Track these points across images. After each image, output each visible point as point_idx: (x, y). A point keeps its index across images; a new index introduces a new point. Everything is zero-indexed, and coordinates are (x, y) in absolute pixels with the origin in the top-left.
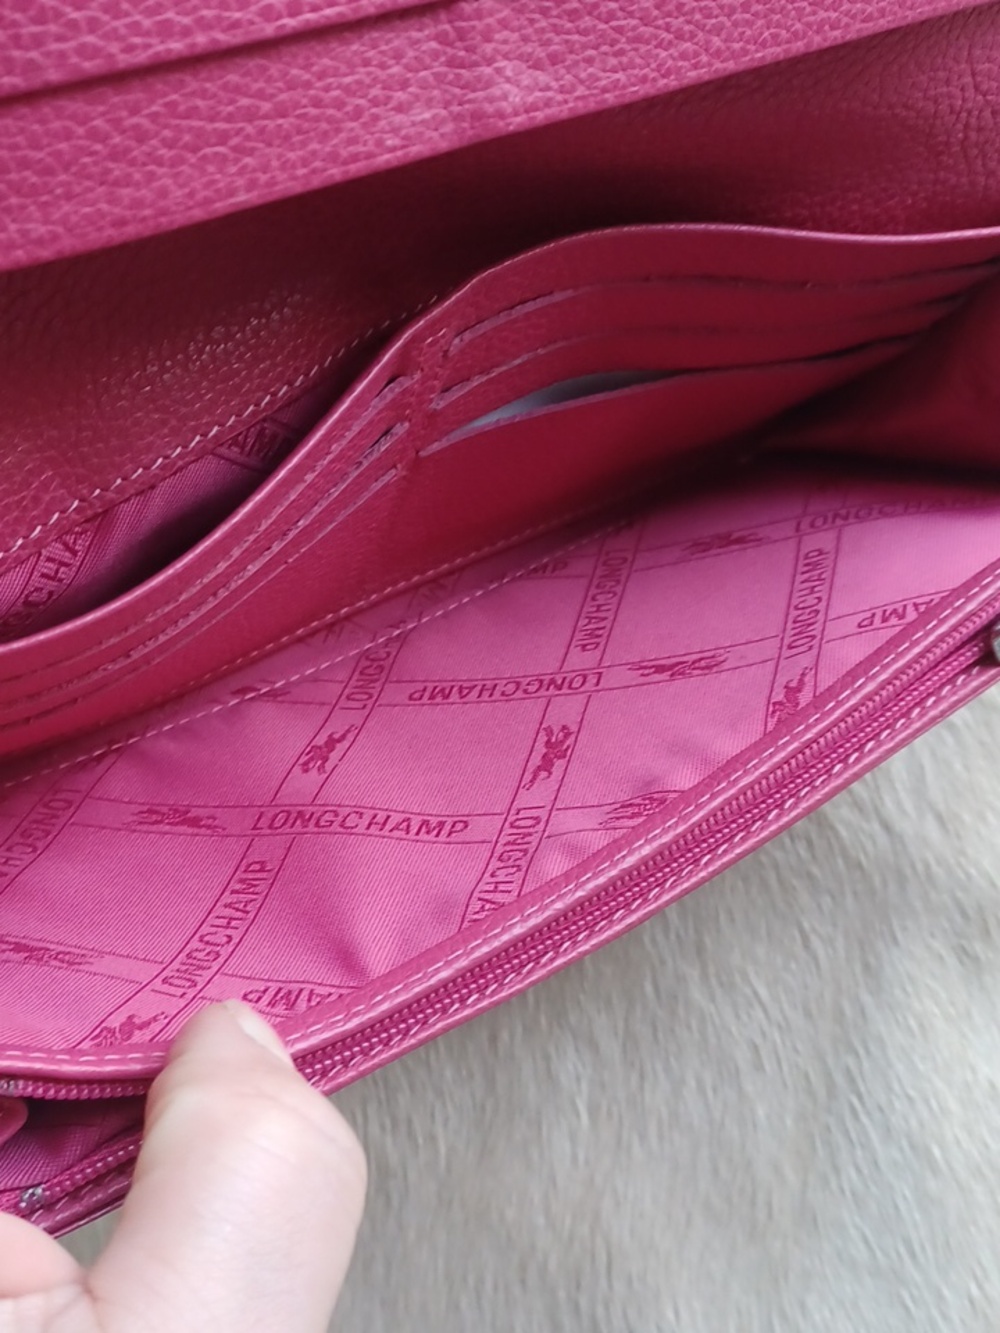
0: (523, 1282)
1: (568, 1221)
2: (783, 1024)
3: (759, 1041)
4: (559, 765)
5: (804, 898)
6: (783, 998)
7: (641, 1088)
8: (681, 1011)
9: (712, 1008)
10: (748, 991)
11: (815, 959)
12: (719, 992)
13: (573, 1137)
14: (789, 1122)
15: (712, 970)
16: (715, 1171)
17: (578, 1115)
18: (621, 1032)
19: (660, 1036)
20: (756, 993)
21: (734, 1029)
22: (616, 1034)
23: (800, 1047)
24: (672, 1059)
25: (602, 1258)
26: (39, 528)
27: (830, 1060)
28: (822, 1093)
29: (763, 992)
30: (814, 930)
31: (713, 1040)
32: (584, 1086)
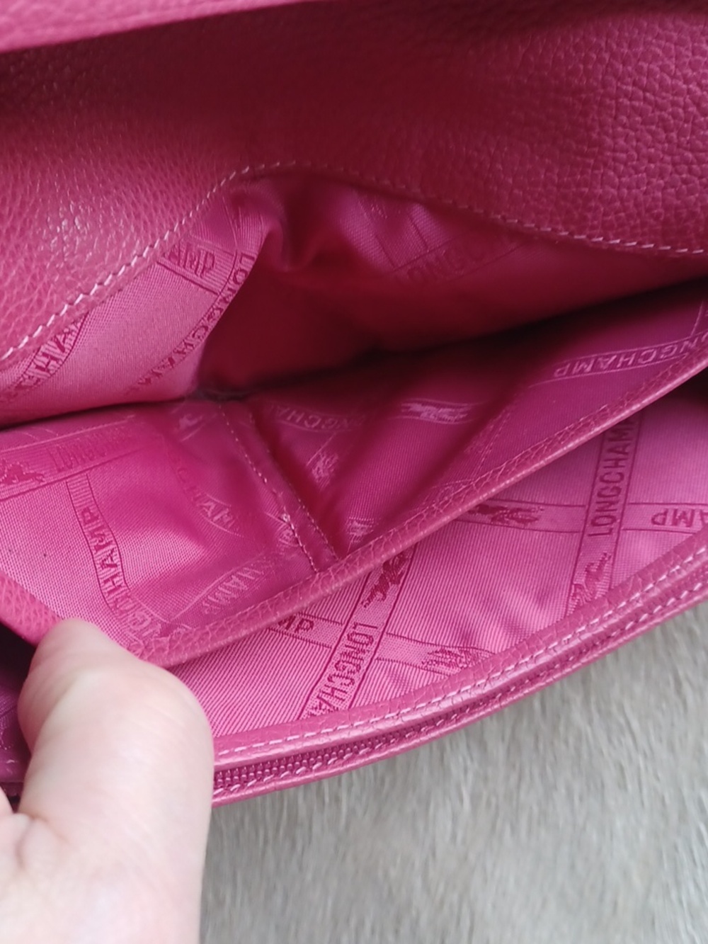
0: (397, 932)
1: (441, 889)
2: (648, 752)
3: (625, 763)
4: (393, 589)
5: (683, 650)
6: (651, 731)
7: (518, 787)
8: (562, 729)
9: (589, 729)
10: (622, 720)
11: (685, 703)
12: (596, 717)
13: (455, 819)
14: (642, 836)
15: (593, 699)
16: (573, 867)
17: (461, 800)
18: (507, 737)
19: (541, 747)
20: (628, 723)
21: (605, 751)
22: (503, 739)
23: (660, 775)
24: (548, 769)
25: (466, 923)
26: (40, 328)
27: (686, 791)
28: (674, 817)
29: (635, 725)
30: (688, 679)
31: (585, 756)
32: (470, 776)
